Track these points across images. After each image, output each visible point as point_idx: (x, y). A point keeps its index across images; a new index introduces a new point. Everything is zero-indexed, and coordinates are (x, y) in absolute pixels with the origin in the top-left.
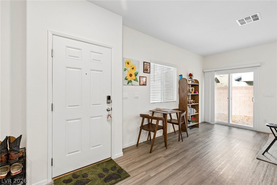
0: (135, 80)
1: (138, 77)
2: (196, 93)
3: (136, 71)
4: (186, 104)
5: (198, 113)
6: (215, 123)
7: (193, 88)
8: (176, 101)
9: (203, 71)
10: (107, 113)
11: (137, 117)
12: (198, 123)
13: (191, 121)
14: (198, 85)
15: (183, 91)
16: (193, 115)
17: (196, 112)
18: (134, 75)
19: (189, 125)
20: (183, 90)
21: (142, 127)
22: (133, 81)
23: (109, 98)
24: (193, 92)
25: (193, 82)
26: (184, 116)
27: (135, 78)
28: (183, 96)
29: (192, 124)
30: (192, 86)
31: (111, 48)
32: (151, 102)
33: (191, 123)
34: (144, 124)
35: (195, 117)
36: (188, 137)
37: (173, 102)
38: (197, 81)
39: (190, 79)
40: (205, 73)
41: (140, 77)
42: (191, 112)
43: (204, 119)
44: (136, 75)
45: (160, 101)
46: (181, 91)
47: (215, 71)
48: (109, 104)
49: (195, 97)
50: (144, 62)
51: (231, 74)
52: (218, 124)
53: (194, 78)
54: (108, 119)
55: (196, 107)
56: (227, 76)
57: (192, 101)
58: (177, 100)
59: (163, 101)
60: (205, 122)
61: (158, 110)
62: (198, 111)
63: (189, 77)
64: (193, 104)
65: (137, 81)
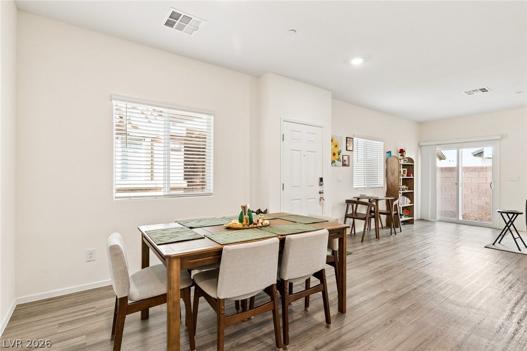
0: (338, 160)
1: (341, 156)
2: (410, 176)
3: (339, 149)
4: (398, 191)
5: (413, 203)
6: (437, 220)
7: (406, 169)
8: (382, 187)
9: (419, 144)
10: (319, 196)
11: (341, 204)
12: (412, 218)
13: (403, 215)
14: (413, 165)
15: (393, 174)
16: (405, 207)
17: (410, 203)
18: (337, 154)
19: (401, 220)
20: (392, 172)
21: (347, 216)
22: (336, 161)
23: (321, 180)
24: (406, 175)
25: (406, 160)
26: (396, 204)
27: (338, 157)
28: (392, 180)
29: (403, 219)
30: (404, 166)
31: (322, 127)
32: (354, 187)
33: (403, 217)
34: (349, 213)
35: (409, 210)
36: (401, 232)
37: (379, 188)
38: (411, 160)
39: (401, 157)
40: (422, 148)
41: (343, 156)
42: (402, 202)
43: (421, 216)
44: (339, 154)
45: (363, 186)
46: (390, 174)
47: (437, 145)
48: (321, 186)
49: (409, 182)
50: (347, 138)
51: (460, 150)
52: (441, 221)
53: (407, 155)
54: (321, 202)
55: (410, 196)
56: (455, 152)
57: (405, 187)
58: (384, 186)
59: (366, 186)
60: (422, 220)
61: (364, 197)
62: (412, 202)
63: (400, 154)
64: (406, 191)
65: (340, 161)
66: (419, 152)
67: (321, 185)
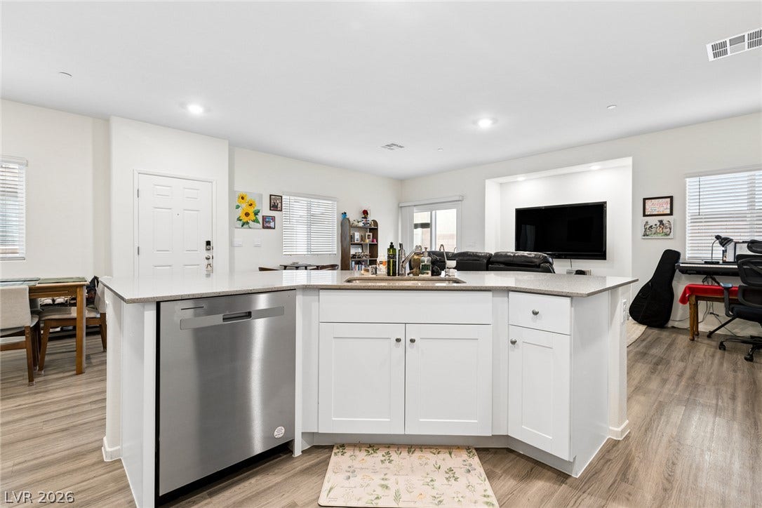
0: (254, 221)
1: (260, 217)
2: (375, 242)
3: (256, 208)
4: (349, 259)
8: (334, 255)
9: (399, 205)
10: (206, 262)
14: (377, 229)
15: (345, 239)
18: (252, 215)
20: (345, 237)
22: (251, 222)
23: (208, 243)
24: (369, 240)
27: (254, 218)
31: (210, 182)
32: (284, 253)
37: (330, 255)
38: (375, 223)
40: (403, 209)
41: (263, 216)
44: (256, 214)
47: (415, 206)
48: (208, 251)
49: (374, 248)
50: (271, 195)
51: (434, 212)
53: (371, 217)
54: (208, 270)
56: (428, 214)
58: (338, 253)
63: (363, 216)
65: (259, 222)
66: (400, 214)
67: (209, 249)
